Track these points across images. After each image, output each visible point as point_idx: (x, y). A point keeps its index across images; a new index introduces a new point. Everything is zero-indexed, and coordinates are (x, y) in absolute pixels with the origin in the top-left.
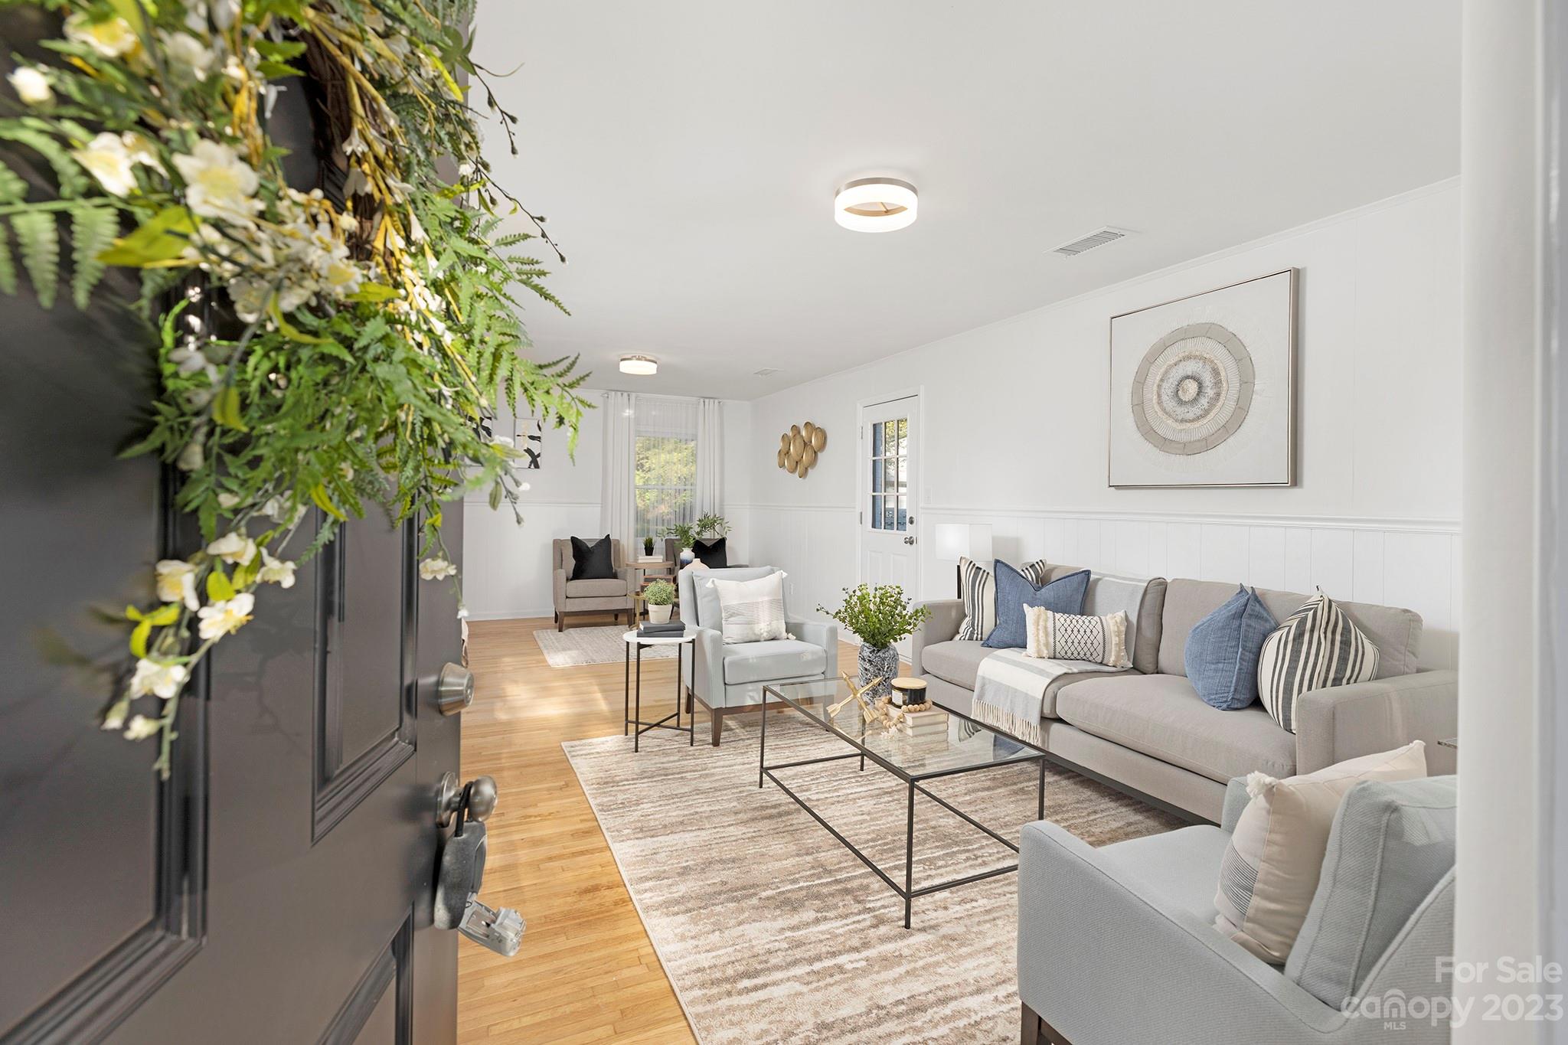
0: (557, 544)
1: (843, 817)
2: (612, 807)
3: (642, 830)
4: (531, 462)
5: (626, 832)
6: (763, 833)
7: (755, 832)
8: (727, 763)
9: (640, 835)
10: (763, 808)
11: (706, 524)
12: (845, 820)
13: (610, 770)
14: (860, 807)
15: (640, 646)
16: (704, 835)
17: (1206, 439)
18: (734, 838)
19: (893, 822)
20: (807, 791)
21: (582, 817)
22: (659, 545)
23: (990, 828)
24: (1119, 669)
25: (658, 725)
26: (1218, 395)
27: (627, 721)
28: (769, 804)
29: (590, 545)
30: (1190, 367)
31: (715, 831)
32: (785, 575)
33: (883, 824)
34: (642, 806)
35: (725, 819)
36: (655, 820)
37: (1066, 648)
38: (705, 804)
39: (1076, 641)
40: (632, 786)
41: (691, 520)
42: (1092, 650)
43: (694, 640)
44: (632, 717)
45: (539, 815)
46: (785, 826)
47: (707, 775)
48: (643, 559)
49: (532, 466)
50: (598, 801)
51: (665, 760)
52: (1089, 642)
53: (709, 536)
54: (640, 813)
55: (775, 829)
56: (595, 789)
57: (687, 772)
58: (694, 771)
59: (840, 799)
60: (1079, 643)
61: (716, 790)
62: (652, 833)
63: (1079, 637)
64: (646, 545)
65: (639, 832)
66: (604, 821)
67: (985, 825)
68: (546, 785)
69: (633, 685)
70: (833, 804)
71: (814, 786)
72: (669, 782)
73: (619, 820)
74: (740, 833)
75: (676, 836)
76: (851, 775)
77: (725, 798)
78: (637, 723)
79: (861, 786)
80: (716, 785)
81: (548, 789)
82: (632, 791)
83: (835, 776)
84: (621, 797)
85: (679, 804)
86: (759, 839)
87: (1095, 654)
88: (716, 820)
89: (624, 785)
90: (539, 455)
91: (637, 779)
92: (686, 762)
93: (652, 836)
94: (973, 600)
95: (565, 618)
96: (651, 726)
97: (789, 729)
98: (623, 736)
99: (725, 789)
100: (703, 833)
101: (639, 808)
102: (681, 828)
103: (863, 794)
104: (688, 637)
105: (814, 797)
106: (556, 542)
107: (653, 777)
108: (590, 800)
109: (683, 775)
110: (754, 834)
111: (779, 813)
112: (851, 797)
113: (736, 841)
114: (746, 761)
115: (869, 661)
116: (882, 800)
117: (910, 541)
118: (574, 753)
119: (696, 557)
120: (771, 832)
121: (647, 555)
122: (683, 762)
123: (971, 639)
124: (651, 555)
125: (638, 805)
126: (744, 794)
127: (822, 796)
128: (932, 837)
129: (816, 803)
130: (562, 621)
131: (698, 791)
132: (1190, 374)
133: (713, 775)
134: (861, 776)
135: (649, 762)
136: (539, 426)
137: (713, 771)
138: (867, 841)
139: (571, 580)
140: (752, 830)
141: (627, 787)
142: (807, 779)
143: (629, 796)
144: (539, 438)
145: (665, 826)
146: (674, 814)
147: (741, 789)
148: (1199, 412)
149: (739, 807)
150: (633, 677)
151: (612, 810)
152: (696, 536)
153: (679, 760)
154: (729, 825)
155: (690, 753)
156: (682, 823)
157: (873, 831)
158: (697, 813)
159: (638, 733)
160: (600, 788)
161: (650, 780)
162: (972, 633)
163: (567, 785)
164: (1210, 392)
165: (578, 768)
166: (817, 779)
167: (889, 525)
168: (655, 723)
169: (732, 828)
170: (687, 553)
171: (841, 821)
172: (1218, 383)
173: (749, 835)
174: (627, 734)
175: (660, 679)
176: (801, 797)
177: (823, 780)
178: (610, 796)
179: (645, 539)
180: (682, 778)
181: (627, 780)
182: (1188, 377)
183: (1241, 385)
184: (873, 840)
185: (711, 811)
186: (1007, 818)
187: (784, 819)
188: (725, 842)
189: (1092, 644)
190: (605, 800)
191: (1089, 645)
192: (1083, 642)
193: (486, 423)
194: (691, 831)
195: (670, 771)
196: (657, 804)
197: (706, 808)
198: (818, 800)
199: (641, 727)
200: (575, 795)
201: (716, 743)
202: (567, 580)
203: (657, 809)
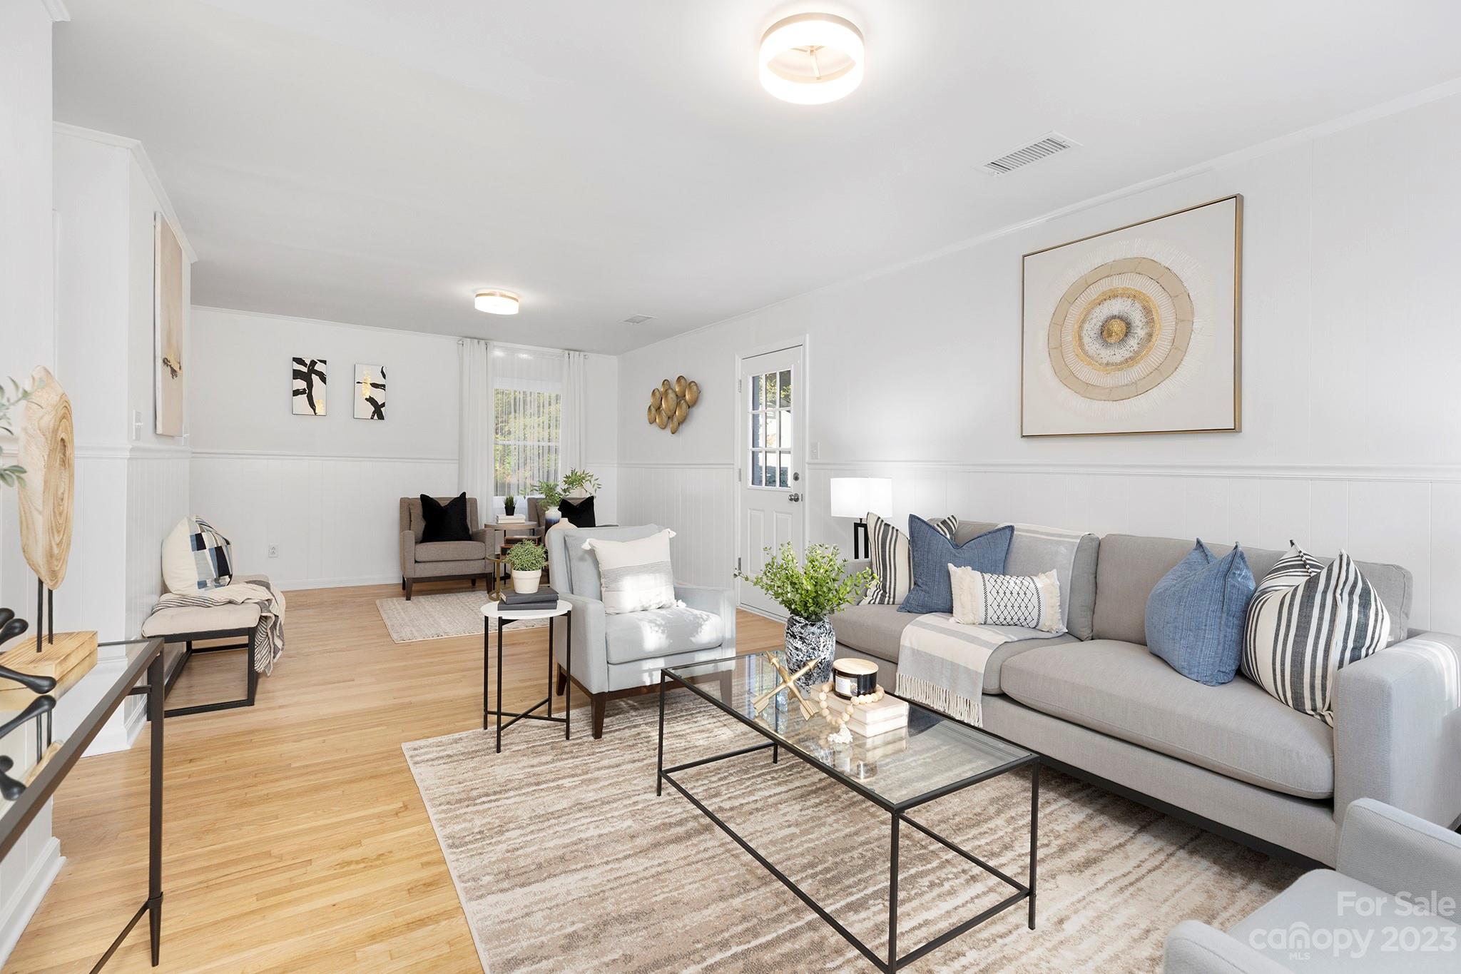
0: (406, 504)
1: (766, 831)
2: (467, 839)
3: (508, 876)
4: (374, 413)
5: (487, 879)
6: (670, 866)
7: (660, 865)
8: (614, 761)
9: (505, 885)
10: (667, 826)
11: (574, 480)
12: (770, 837)
13: (465, 781)
14: (785, 815)
15: (502, 622)
16: (594, 876)
17: (1135, 383)
18: (633, 878)
19: (828, 834)
20: (715, 796)
21: (425, 859)
22: (521, 503)
23: (943, 835)
24: (1054, 634)
25: (526, 715)
26: (1150, 335)
27: (487, 712)
28: (673, 820)
29: (443, 504)
30: (1116, 307)
31: (608, 867)
32: (673, 534)
33: (818, 839)
34: (508, 835)
35: (619, 847)
36: (526, 856)
37: (999, 612)
38: (592, 826)
39: (1009, 605)
40: (493, 804)
41: (556, 478)
42: (1026, 614)
43: (569, 612)
44: (493, 707)
45: (363, 860)
46: (698, 853)
47: (590, 780)
48: (504, 519)
49: (376, 417)
50: (448, 831)
51: (535, 761)
52: (1023, 605)
53: (577, 494)
54: (504, 847)
55: (685, 858)
56: (443, 811)
57: (564, 778)
58: (573, 776)
59: (759, 805)
60: (1013, 607)
61: (604, 802)
62: (523, 879)
63: (1012, 600)
64: (506, 504)
65: (503, 880)
66: (455, 864)
67: (936, 831)
68: (376, 810)
69: (493, 662)
70: (751, 813)
71: (723, 788)
72: (542, 794)
73: (476, 861)
74: (641, 868)
75: (555, 882)
76: (764, 771)
77: (616, 814)
78: (499, 714)
79: (779, 784)
80: (603, 794)
81: (379, 816)
82: (493, 811)
83: (746, 772)
84: (479, 822)
85: (557, 828)
86: (667, 876)
87: (1029, 619)
88: (608, 850)
89: (484, 802)
90: (383, 405)
91: (500, 792)
92: (562, 763)
93: (523, 885)
94: (884, 560)
95: (414, 585)
96: (518, 717)
97: (682, 711)
98: (482, 730)
99: (615, 801)
100: (592, 873)
101: (503, 838)
102: (561, 868)
103: (784, 796)
104: (563, 607)
105: (727, 805)
106: (403, 501)
107: (520, 788)
108: (437, 830)
109: (560, 782)
110: (659, 869)
111: (687, 832)
112: (771, 800)
113: (636, 882)
114: (636, 756)
115: (801, 638)
116: (808, 803)
117: (795, 499)
118: (418, 759)
119: (563, 517)
120: (682, 863)
121: (507, 514)
122: (559, 764)
123: (882, 602)
124: (513, 514)
125: (501, 833)
126: (640, 807)
127: (736, 803)
128: (880, 854)
129: (730, 814)
130: (409, 588)
131: (580, 806)
132: (1116, 313)
133: (597, 780)
134: (776, 771)
135: (514, 765)
136: (382, 372)
137: (597, 774)
138: (804, 868)
139: (422, 542)
140: (656, 863)
141: (487, 806)
142: (714, 779)
143: (489, 820)
144: (384, 386)
145: (540, 866)
146: (551, 844)
147: (635, 799)
148: (1128, 355)
149: (636, 827)
150: (493, 652)
151: (467, 843)
152: (562, 493)
153: (553, 761)
154: (626, 857)
155: (567, 750)
156: (562, 858)
157: (808, 850)
158: (581, 840)
159: (500, 729)
160: (451, 810)
161: (517, 793)
162: (883, 596)
163: (406, 807)
164: (1140, 332)
165: (422, 781)
166: (725, 778)
167: (770, 482)
168: (521, 712)
169: (629, 861)
170: (553, 512)
171: (765, 839)
172: (1150, 321)
173: (653, 871)
174: (486, 728)
175: (526, 653)
176: (711, 805)
177: (733, 779)
178: (465, 821)
179: (505, 497)
180: (558, 787)
181: (487, 795)
182: (1114, 317)
183: (1177, 324)
184: (812, 865)
185: (600, 836)
186: (958, 819)
187: (695, 841)
188: (622, 885)
189: (1026, 607)
190: (457, 827)
191: (1023, 608)
192: (1016, 605)
193: (319, 367)
194: (576, 870)
195: (542, 778)
196: (528, 830)
197: (593, 832)
198: (732, 809)
199: (505, 720)
200: (418, 823)
201: (598, 734)
202: (416, 543)
203: (529, 838)
